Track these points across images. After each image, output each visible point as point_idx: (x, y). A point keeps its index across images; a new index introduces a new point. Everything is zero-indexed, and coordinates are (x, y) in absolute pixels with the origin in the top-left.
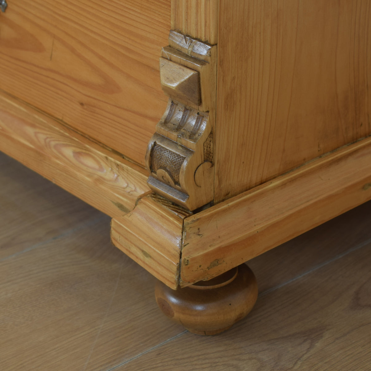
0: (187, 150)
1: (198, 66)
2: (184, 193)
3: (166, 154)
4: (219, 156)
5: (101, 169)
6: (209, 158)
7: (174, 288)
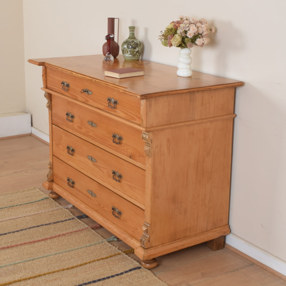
0: (146, 239)
1: (148, 227)
2: (145, 246)
3: (143, 240)
4: (151, 241)
5: (134, 242)
6: (149, 241)
7: (142, 260)
